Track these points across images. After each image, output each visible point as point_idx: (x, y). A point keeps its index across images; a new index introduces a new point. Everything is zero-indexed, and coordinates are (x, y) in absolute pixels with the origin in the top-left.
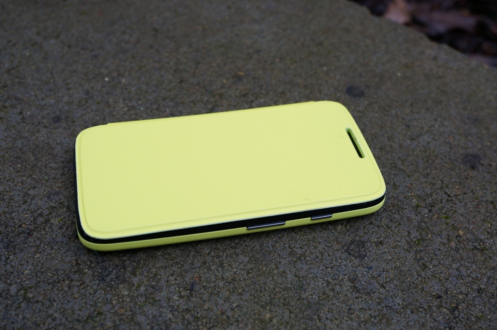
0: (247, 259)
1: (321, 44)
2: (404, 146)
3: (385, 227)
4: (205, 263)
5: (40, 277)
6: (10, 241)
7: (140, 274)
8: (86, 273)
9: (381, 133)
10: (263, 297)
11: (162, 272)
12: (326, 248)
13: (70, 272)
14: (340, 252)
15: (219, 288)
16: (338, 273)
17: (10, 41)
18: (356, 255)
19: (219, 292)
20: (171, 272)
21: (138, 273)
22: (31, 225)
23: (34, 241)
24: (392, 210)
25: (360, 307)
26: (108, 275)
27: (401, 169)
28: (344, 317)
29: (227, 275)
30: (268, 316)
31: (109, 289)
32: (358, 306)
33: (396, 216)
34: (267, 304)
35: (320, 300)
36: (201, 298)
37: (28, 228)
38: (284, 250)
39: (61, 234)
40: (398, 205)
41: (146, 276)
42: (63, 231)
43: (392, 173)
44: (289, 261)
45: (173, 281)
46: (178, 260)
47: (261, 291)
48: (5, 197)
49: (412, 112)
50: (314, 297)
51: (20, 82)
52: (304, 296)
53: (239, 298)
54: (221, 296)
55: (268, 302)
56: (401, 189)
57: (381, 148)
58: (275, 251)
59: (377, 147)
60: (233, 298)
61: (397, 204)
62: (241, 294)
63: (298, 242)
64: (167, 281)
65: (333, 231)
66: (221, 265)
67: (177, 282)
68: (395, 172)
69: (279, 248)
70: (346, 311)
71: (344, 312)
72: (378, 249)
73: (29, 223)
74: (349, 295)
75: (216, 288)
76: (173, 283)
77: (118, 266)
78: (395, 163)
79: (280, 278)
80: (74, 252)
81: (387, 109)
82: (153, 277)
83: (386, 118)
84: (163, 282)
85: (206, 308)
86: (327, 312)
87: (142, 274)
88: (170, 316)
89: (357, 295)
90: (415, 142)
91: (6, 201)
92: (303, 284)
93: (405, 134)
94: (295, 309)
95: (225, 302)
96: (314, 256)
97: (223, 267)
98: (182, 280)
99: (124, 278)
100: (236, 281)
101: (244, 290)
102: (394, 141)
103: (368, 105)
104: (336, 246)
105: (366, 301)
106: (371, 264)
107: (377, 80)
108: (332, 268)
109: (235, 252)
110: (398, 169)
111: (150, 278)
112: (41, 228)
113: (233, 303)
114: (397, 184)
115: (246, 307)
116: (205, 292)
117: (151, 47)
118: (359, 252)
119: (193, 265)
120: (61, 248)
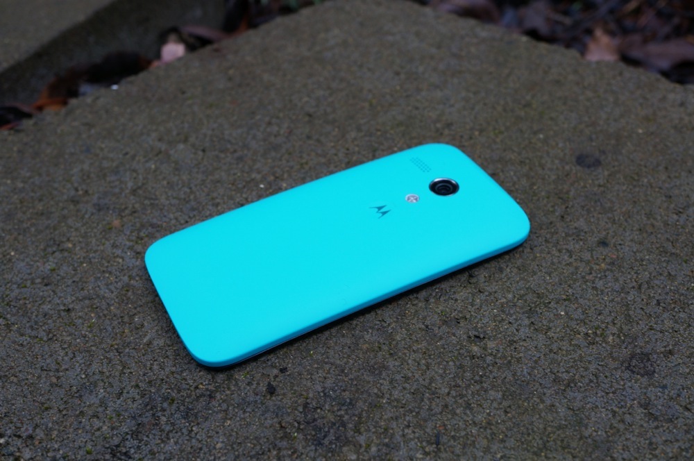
0: (500, 395)
1: (528, 105)
2: (670, 223)
3: (671, 331)
4: (446, 406)
5: (237, 450)
6: (188, 408)
7: (366, 430)
8: (295, 437)
9: (635, 210)
10: (533, 441)
11: (394, 424)
12: (599, 367)
13: (275, 438)
14: (619, 371)
15: (472, 436)
16: (623, 398)
17: (127, 154)
18: (642, 371)
19: (474, 442)
20: (405, 423)
21: (362, 429)
22: (211, 384)
23: (220, 405)
24: (674, 308)
25: (664, 438)
26: (325, 436)
27: (674, 254)
28: (645, 454)
29: (479, 418)
31: (330, 455)
32: (661, 437)
33: (682, 315)
34: (541, 450)
35: (608, 436)
36: (453, 452)
37: (207, 389)
38: (545, 378)
39: (251, 392)
40: (680, 301)
41: (374, 433)
42: (254, 387)
43: (663, 259)
44: (555, 390)
45: (410, 434)
46: (410, 407)
47: (529, 434)
48: (168, 353)
49: (669, 177)
50: (599, 433)
51: (152, 204)
52: (586, 433)
53: (502, 446)
54: (478, 446)
55: (541, 446)
56: (680, 279)
57: (640, 230)
58: (534, 380)
59: (635, 229)
60: (495, 447)
61: (680, 299)
62: (502, 441)
63: (561, 364)
64: (404, 436)
65: (604, 345)
66: (468, 406)
67: (417, 435)
68: (667, 259)
69: (539, 376)
70: (646, 446)
71: (644, 448)
72: (669, 361)
73: (207, 382)
74: (645, 425)
75: (469, 437)
76: (411, 437)
77: (334, 424)
78: (664, 247)
79: (549, 415)
80: (274, 412)
81: (636, 178)
82: (383, 433)
83: (637, 189)
84: (398, 438)
86: (621, 451)
87: (368, 430)
89: (656, 424)
90: (684, 217)
91: (171, 357)
92: (581, 419)
93: (668, 208)
94: (579, 452)
95: (485, 454)
96: (587, 381)
97: (471, 409)
98: (422, 432)
99: (346, 438)
100: (493, 425)
101: (506, 436)
102: (655, 219)
103: (609, 175)
104: (612, 364)
105: (670, 431)
106: (665, 382)
107: (613, 142)
108: (614, 393)
109: (483, 387)
110: (669, 254)
111: (381, 434)
112: (223, 387)
113: (496, 453)
114: (673, 273)
115: (513, 456)
116: (455, 444)
117: (309, 137)
118: (644, 367)
119: (432, 410)
120: (256, 410)
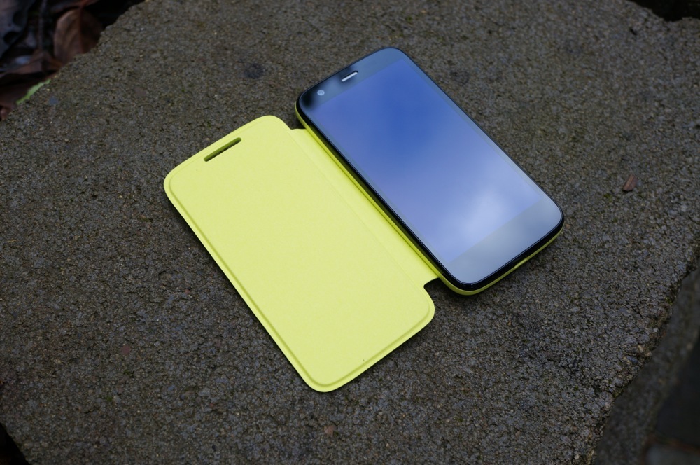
2: (329, 38)
3: (432, 58)
9: (315, 54)
10: (525, 136)
14: (467, 88)
16: (487, 90)
18: (466, 78)
25: (513, 77)
30: (540, 132)
68: (366, 47)
71: (521, 87)
72: (457, 64)
74: (505, 83)
78: (354, 46)
79: (505, 126)
81: (277, 47)
85: (546, 171)
86: (525, 97)
88: (561, 193)
89: (504, 79)
93: (312, 36)
94: (528, 115)
101: (523, 148)
102: (324, 45)
105: (508, 73)
107: (229, 52)
110: (361, 45)
115: (537, 146)
